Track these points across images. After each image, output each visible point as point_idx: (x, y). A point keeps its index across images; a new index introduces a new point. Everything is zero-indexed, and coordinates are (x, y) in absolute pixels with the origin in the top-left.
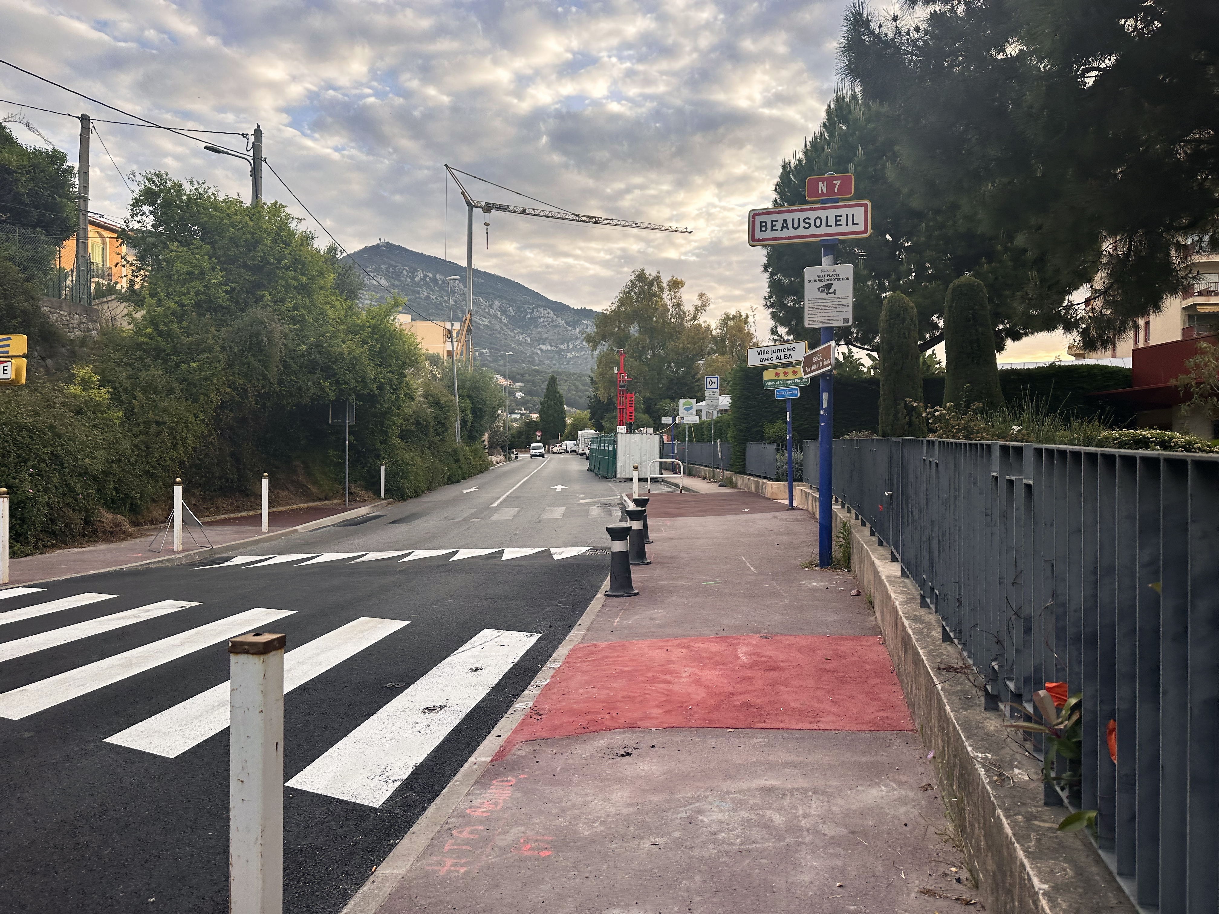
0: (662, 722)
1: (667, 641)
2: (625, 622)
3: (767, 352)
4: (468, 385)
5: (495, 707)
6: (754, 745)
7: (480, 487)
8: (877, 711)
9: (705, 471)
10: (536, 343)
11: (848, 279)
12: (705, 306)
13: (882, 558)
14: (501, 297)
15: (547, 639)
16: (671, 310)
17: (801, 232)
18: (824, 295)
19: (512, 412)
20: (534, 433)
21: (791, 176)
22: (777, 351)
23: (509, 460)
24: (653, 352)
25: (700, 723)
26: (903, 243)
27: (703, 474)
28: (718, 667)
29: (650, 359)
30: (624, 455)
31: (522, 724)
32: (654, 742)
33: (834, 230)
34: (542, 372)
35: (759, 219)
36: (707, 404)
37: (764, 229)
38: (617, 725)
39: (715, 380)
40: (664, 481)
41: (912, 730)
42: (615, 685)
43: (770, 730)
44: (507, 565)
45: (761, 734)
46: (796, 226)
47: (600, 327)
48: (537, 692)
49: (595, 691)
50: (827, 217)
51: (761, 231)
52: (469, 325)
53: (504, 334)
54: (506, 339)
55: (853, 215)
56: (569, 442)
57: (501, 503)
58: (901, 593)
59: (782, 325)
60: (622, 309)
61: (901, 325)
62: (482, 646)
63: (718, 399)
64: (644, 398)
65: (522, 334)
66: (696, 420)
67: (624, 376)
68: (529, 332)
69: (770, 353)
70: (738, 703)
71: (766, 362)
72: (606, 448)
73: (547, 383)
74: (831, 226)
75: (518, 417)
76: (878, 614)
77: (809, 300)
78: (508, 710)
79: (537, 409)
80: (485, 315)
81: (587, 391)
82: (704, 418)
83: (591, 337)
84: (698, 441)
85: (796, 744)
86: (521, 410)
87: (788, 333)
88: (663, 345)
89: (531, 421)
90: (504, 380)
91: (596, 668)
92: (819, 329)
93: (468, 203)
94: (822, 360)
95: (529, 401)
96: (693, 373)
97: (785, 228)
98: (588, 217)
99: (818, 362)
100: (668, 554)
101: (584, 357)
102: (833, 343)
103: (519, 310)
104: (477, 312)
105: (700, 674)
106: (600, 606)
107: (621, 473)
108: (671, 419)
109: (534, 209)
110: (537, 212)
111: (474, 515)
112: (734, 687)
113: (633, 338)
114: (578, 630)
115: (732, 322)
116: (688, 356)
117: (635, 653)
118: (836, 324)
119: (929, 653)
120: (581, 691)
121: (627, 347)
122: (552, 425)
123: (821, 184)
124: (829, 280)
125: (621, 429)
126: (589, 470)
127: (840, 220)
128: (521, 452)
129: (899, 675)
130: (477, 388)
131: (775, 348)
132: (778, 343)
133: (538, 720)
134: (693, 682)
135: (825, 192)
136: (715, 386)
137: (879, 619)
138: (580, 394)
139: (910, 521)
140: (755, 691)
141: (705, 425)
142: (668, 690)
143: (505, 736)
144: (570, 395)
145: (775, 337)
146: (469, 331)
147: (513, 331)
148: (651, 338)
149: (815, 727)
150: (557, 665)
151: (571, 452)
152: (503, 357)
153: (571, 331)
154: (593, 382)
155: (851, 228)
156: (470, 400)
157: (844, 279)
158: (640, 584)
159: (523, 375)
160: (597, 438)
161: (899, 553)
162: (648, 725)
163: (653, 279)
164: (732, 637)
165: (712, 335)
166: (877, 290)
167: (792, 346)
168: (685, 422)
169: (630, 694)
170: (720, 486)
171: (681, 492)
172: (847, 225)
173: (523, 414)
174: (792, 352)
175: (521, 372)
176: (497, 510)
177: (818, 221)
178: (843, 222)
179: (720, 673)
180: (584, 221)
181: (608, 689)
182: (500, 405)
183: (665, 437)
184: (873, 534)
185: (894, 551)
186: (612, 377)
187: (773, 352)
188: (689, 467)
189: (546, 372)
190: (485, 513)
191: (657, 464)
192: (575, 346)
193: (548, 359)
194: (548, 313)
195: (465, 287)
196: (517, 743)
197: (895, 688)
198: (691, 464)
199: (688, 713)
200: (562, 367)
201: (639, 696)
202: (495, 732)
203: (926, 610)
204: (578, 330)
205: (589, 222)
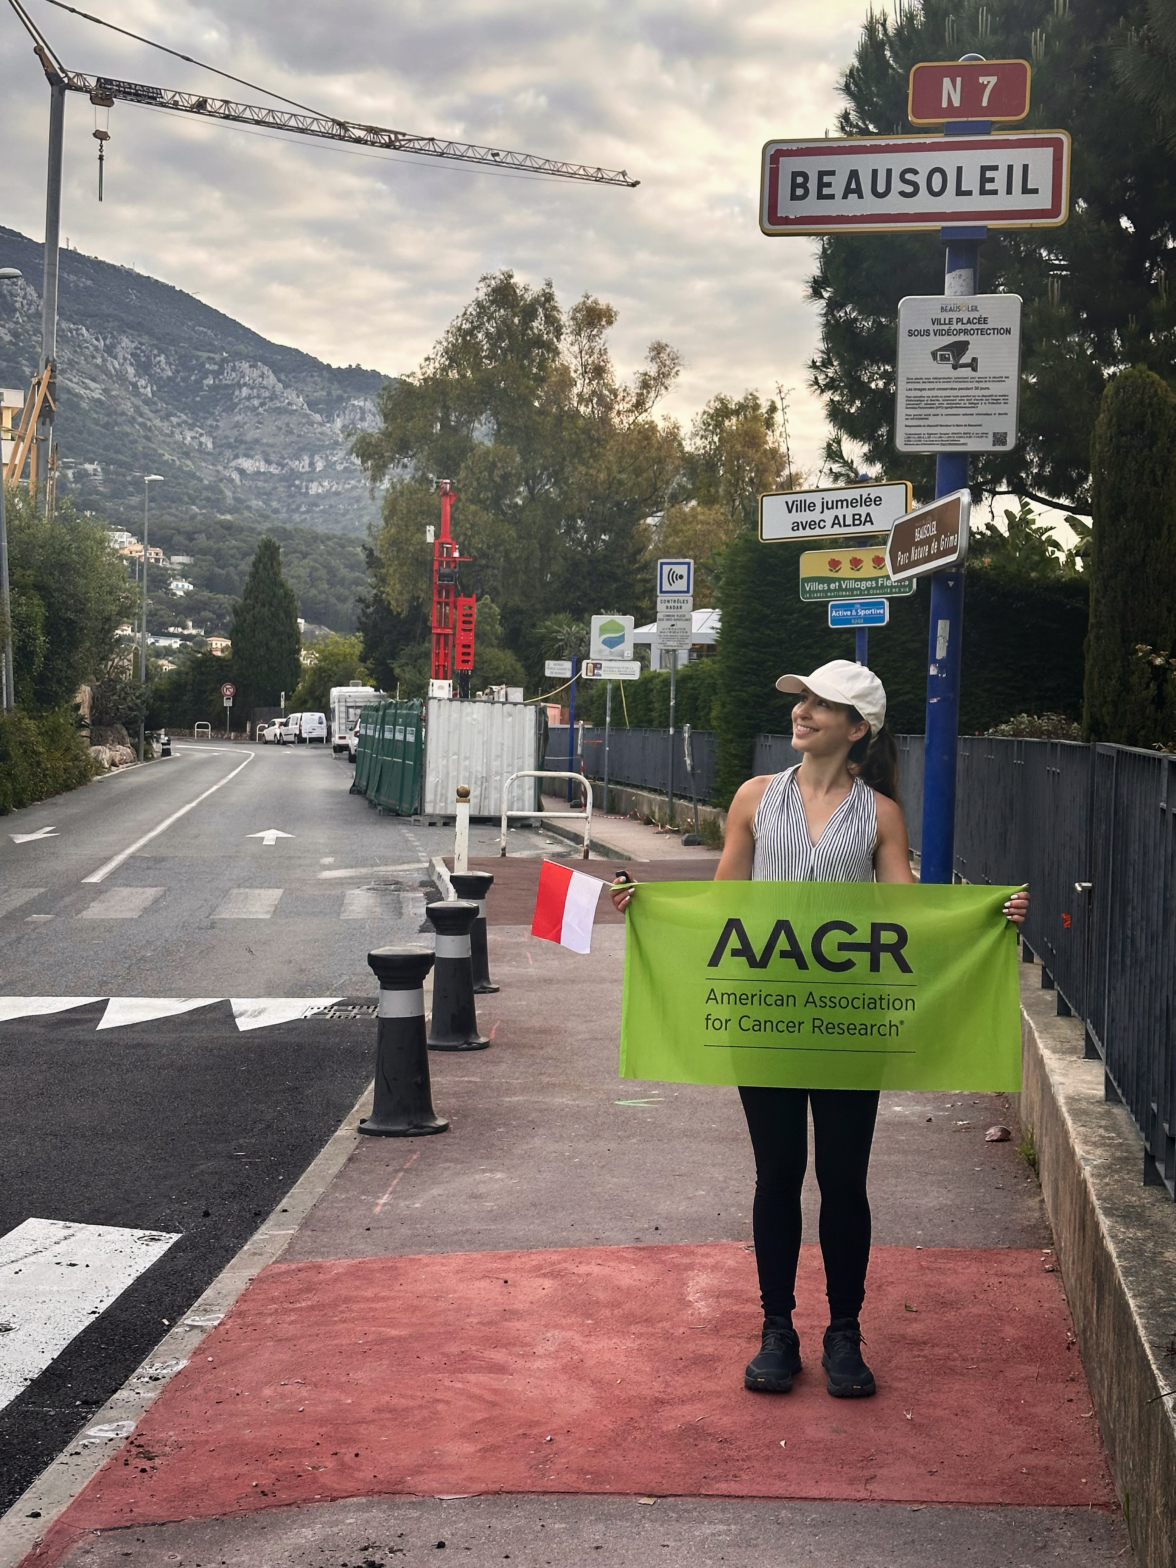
0: (471, 1479)
1: (509, 1257)
2: (402, 1204)
3: (811, 507)
4: (38, 556)
5: (35, 1435)
6: (703, 1542)
7: (64, 828)
8: (1023, 1452)
9: (650, 802)
10: (228, 453)
11: (1008, 331)
12: (666, 375)
13: (1065, 1050)
14: (136, 328)
15: (195, 1247)
16: (579, 383)
17: (894, 204)
18: (946, 370)
19: (159, 631)
20: (217, 690)
21: (888, 53)
22: (835, 504)
23: (147, 759)
24: (531, 490)
25: (570, 1480)
26: (1162, 241)
27: (646, 810)
28: (633, 1328)
29: (523, 508)
30: (446, 756)
31: (102, 1482)
32: (445, 1534)
33: (977, 203)
34: (241, 530)
35: (788, 165)
36: (661, 632)
37: (800, 192)
38: (350, 1485)
39: (682, 570)
40: (545, 826)
41: (1105, 1505)
42: (359, 1376)
43: (747, 1501)
44: (109, 1044)
45: (723, 1511)
46: (881, 189)
47: (394, 419)
48: (149, 1394)
49: (304, 1392)
50: (960, 169)
51: (794, 197)
52: (45, 399)
53: (144, 425)
54: (148, 439)
55: (1025, 168)
56: (307, 715)
57: (113, 874)
58: (1101, 1143)
59: (854, 435)
60: (453, 374)
61: (1146, 452)
62: (16, 1267)
63: (689, 620)
64: (504, 608)
65: (191, 427)
66: (633, 671)
67: (450, 552)
68: (209, 422)
69: (819, 508)
70: (672, 1426)
71: (808, 532)
72: (399, 737)
73: (253, 558)
74: (969, 193)
75: (176, 644)
76: (1047, 1193)
77: (909, 381)
78: (66, 1443)
79: (225, 626)
80: (94, 372)
81: (357, 582)
82: (655, 666)
83: (369, 444)
84: (639, 724)
85: (811, 1539)
86: (184, 627)
87: (870, 459)
88: (555, 474)
89: (209, 656)
90: (140, 547)
91: (315, 1330)
92: (932, 456)
93: (53, 78)
94: (937, 537)
95: (205, 605)
96: (631, 549)
97: (853, 191)
98: (370, 130)
99: (927, 541)
100: (536, 1022)
101: (355, 494)
102: (964, 495)
103: (184, 363)
104: (71, 363)
105: (584, 1348)
106: (343, 1159)
107: (435, 802)
108: (568, 665)
109: (227, 102)
110: (234, 110)
111: (35, 906)
112: (667, 1385)
113: (478, 452)
114: (279, 1225)
115: (734, 420)
116: (619, 504)
117: (421, 1288)
118: (973, 445)
119: (1152, 1309)
120: (267, 1392)
121: (462, 474)
122: (265, 668)
123: (947, 82)
124: (959, 332)
125: (440, 688)
126: (355, 790)
127: (992, 180)
128: (182, 737)
129: (1085, 1358)
130: (64, 568)
131: (830, 497)
132: (841, 484)
133: (143, 1471)
134: (564, 1369)
135: (956, 103)
136: (681, 585)
137: (1049, 1205)
138: (340, 590)
139: (1128, 963)
140: (718, 1394)
141: (657, 684)
142: (495, 1391)
143: (51, 1515)
144: (313, 592)
145: (836, 468)
146: (46, 414)
147: (167, 417)
148: (525, 453)
149: (863, 1494)
150: (211, 1321)
151: (313, 740)
152: (138, 483)
153: (321, 424)
154: (373, 561)
155: (1018, 201)
156: (43, 598)
157: (998, 331)
158: (453, 1101)
159: (190, 537)
160: (377, 709)
161: (1101, 1039)
162: (435, 1485)
163: (536, 300)
164: (678, 1249)
165: (682, 451)
166: (1093, 357)
167: (874, 492)
168: (604, 676)
169: (395, 1401)
170: (687, 843)
171: (586, 856)
172: (1009, 191)
173: (189, 638)
174: (872, 509)
175: (187, 526)
176: (101, 892)
177: (937, 179)
178: (1000, 184)
179: (635, 1345)
180: (358, 141)
181: (339, 1386)
182: (126, 613)
183: (554, 713)
184: (1047, 984)
185: (1092, 1033)
186: (422, 550)
187: (825, 506)
188: (611, 791)
189: (252, 530)
190: (67, 900)
191: (530, 784)
192: (330, 465)
193: (259, 494)
194: (262, 376)
195: (40, 296)
196: (82, 1535)
197: (1071, 1391)
198: (618, 783)
199: (543, 1453)
200: (297, 517)
201: (420, 1406)
202: (26, 1502)
203: (1157, 1192)
204: (339, 423)
205: (373, 144)
